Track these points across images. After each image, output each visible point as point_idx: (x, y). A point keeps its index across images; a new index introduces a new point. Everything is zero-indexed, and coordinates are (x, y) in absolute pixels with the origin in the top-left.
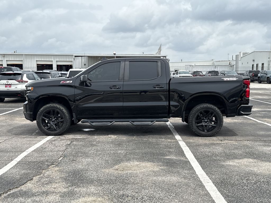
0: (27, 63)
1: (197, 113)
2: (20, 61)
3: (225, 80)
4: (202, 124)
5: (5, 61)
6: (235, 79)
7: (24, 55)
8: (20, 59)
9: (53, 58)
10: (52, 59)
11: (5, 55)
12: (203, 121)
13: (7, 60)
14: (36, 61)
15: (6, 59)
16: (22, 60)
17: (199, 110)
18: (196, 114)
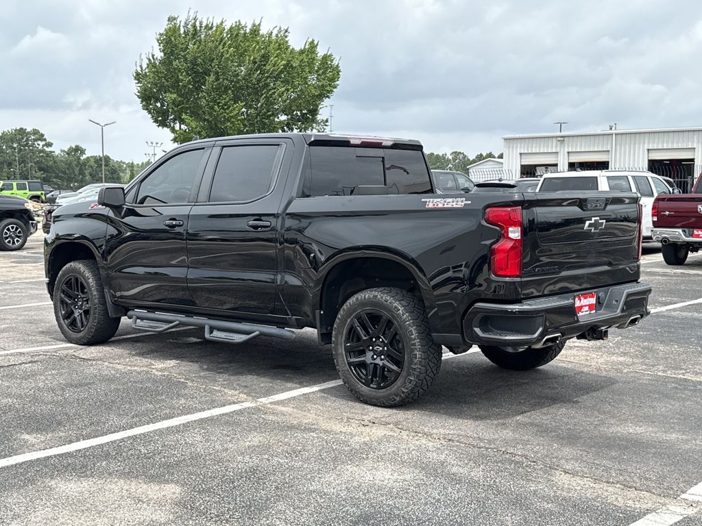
0: (620, 159)
1: (349, 320)
2: (604, 153)
3: (431, 206)
4: (363, 359)
5: (564, 155)
6: (459, 203)
7: (616, 134)
8: (602, 147)
9: (696, 141)
10: (693, 142)
11: (566, 139)
12: (371, 348)
13: (570, 151)
14: (646, 152)
15: (566, 150)
16: (609, 151)
17: (354, 312)
18: (346, 321)
